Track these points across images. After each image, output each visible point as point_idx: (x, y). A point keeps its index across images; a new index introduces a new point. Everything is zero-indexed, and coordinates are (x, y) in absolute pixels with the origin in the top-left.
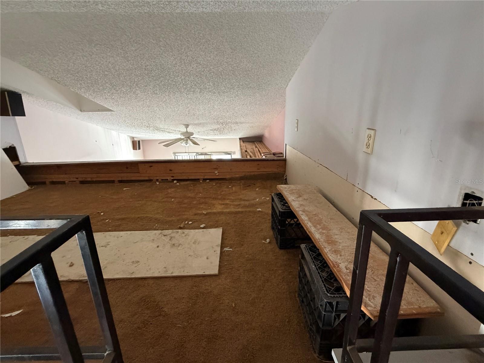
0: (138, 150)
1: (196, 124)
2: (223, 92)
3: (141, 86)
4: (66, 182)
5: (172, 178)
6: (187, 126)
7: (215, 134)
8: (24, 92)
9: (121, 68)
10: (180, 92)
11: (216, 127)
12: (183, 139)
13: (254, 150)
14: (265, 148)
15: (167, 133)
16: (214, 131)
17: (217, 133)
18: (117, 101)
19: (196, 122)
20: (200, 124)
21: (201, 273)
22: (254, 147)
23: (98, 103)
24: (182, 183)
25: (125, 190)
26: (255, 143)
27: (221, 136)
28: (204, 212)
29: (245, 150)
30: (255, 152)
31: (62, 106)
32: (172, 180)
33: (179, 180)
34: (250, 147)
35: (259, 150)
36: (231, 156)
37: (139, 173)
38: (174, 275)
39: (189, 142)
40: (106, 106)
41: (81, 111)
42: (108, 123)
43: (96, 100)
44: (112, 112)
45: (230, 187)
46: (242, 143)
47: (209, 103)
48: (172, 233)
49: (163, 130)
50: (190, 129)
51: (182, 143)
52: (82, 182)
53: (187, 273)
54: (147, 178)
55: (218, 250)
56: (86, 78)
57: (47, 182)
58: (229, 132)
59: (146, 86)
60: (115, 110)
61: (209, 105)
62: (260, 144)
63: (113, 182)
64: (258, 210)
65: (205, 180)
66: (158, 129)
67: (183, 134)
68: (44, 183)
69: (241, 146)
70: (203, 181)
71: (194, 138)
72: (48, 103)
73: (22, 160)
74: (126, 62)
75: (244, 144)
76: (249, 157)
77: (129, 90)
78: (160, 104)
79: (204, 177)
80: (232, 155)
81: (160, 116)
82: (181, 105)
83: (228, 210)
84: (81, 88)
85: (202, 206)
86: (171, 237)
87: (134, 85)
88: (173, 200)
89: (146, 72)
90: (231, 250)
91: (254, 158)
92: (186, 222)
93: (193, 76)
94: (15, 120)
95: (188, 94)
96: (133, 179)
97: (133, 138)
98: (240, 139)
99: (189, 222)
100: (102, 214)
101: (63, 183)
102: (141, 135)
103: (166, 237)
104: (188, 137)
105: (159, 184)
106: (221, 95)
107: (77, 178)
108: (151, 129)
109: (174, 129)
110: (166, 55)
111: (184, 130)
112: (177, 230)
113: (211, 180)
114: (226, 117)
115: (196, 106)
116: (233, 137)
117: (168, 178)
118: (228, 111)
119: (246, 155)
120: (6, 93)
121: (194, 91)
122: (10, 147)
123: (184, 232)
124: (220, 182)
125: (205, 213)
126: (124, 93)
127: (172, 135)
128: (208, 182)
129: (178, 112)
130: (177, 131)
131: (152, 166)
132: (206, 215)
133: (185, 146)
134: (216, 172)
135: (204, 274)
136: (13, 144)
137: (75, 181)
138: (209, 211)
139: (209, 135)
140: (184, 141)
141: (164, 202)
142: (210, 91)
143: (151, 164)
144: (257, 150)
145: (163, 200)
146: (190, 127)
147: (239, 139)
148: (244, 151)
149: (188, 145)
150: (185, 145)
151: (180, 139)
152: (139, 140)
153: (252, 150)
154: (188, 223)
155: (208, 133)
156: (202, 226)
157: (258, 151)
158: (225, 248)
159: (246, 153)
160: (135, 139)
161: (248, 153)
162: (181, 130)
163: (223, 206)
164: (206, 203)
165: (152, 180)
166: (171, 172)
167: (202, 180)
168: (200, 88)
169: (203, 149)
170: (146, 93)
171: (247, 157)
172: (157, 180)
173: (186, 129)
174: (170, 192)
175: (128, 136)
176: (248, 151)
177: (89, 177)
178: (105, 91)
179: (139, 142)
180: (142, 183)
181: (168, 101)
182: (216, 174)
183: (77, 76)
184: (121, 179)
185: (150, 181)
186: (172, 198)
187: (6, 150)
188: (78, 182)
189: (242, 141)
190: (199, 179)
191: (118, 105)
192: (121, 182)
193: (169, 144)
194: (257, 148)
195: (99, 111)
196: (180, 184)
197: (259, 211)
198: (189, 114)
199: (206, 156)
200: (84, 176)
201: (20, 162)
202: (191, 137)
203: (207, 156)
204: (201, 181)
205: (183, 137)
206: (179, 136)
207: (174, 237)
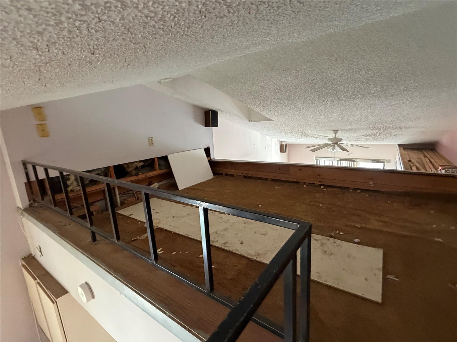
0: (284, 153)
1: (346, 130)
2: (392, 95)
3: (302, 98)
4: (235, 175)
5: (319, 183)
6: (336, 132)
7: (367, 140)
8: (220, 110)
9: (289, 85)
10: (339, 100)
11: (370, 132)
12: (330, 145)
13: (422, 161)
14: (441, 159)
15: (313, 138)
16: (366, 137)
17: (370, 139)
18: (278, 113)
19: (348, 127)
20: (352, 129)
21: (359, 294)
22: (422, 156)
23: (264, 115)
24: (330, 189)
25: (277, 188)
26: (423, 151)
27: (374, 142)
28: (357, 225)
29: (409, 160)
30: (425, 163)
31: (238, 118)
32: (319, 184)
33: (326, 186)
34: (415, 156)
35: (430, 160)
36: (384, 164)
37: (289, 174)
38: (328, 283)
39: (337, 148)
40: (268, 117)
41: (249, 121)
42: (266, 130)
43: (262, 113)
44: (272, 121)
45: (389, 202)
46: (403, 150)
47: (370, 108)
48: (323, 239)
49: (311, 135)
50: (339, 135)
51: (328, 148)
52: (245, 177)
53: (343, 287)
54: (295, 180)
55: (380, 274)
56: (261, 96)
57: (224, 174)
58: (386, 138)
59: (307, 98)
60: (274, 119)
61: (369, 110)
62: (433, 154)
63: (267, 179)
64: (437, 239)
65: (355, 189)
66: (305, 135)
67: (330, 139)
68: (222, 174)
69: (401, 155)
70: (353, 191)
71: (342, 143)
72: (230, 117)
73: (212, 157)
74: (295, 80)
75: (405, 152)
76: (414, 170)
77: (290, 103)
78: (315, 113)
79: (355, 186)
80: (386, 164)
81: (311, 123)
82: (336, 112)
83: (388, 230)
84: (254, 105)
85: (354, 218)
86: (322, 244)
87: (297, 98)
88: (321, 205)
89: (311, 85)
90: (397, 281)
91: (423, 171)
92: (337, 232)
93: (358, 83)
94: (212, 129)
95: (347, 102)
96: (282, 179)
97: (281, 142)
98: (399, 145)
99: (341, 232)
100: (260, 206)
101: (232, 176)
102: (288, 140)
103: (317, 241)
104: (336, 142)
105: (306, 187)
106: (388, 99)
107: (242, 173)
108: (299, 134)
109: (322, 134)
110: (335, 68)
111: (332, 135)
112: (328, 238)
113: (362, 190)
114: (386, 122)
115: (352, 112)
116: (390, 143)
117: (316, 183)
118: (391, 116)
119: (410, 165)
120: (211, 112)
121: (354, 98)
122: (207, 148)
123: (336, 241)
124: (375, 194)
125: (359, 227)
126: (285, 105)
127: (318, 140)
128: (359, 192)
129: (331, 119)
130: (324, 137)
131: (301, 170)
132: (360, 228)
133: (331, 152)
134: (371, 183)
135: (362, 295)
136: (209, 146)
137: (240, 175)
138: (363, 225)
139: (360, 141)
140: (331, 146)
141: (312, 205)
142: (374, 96)
143: (301, 168)
144: (428, 160)
145: (311, 203)
146: (339, 132)
147: (397, 146)
148: (407, 161)
149: (335, 150)
150: (332, 150)
151: (327, 145)
152: (286, 144)
153: (419, 160)
154: (339, 233)
155: (358, 139)
156: (356, 240)
157: (430, 162)
158: (388, 276)
159: (410, 163)
160: (283, 143)
161: (413, 164)
162: (328, 136)
163: (381, 223)
164: (359, 216)
165: (300, 182)
166: (319, 177)
167: (352, 188)
168: (363, 94)
169: (348, 154)
170: (304, 104)
171: (412, 169)
172: (304, 183)
173: (334, 134)
174: (317, 196)
175: (278, 140)
176: (412, 160)
177: (250, 173)
178: (271, 105)
179: (286, 145)
180: (291, 184)
181: (323, 109)
182: (371, 185)
183: (255, 96)
184: (273, 178)
185: (298, 183)
186: (320, 203)
187: (205, 150)
188: (242, 176)
189: (402, 148)
190: (348, 188)
191: (278, 115)
192: (273, 180)
193: (316, 149)
194: (426, 158)
195: (262, 120)
196: (327, 190)
197: (439, 242)
198: (342, 120)
199: (351, 162)
200: (247, 172)
201: (210, 158)
202: (339, 142)
203: (353, 162)
204: (351, 190)
205: (330, 143)
206: (326, 141)
207: (325, 244)
